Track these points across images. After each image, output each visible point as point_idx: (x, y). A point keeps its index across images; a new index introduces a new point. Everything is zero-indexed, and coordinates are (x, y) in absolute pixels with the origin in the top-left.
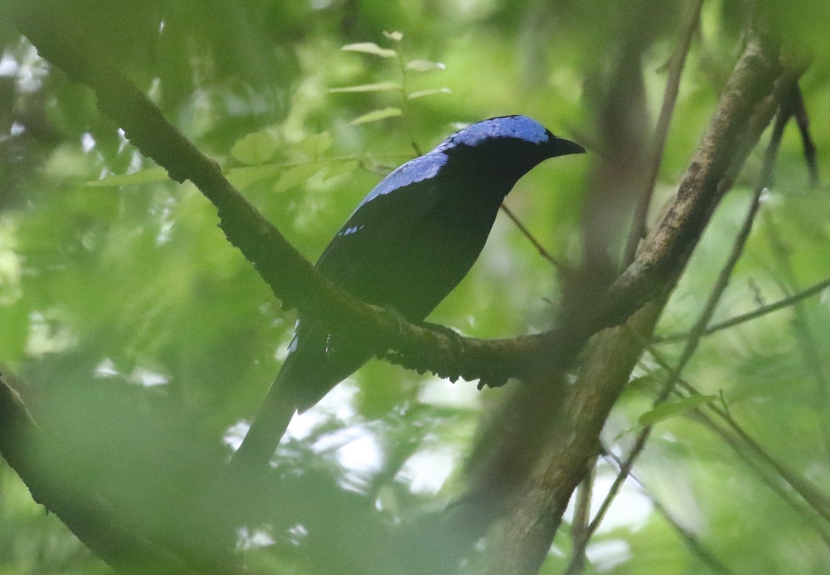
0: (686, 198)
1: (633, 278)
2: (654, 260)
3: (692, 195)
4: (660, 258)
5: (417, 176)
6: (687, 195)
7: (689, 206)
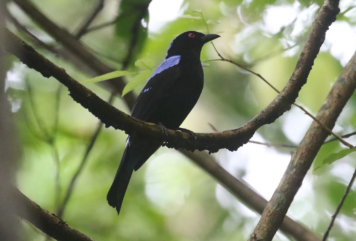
0: (299, 68)
1: (276, 102)
2: (285, 94)
3: (301, 66)
4: (288, 94)
5: (171, 64)
6: (299, 66)
7: (300, 71)
